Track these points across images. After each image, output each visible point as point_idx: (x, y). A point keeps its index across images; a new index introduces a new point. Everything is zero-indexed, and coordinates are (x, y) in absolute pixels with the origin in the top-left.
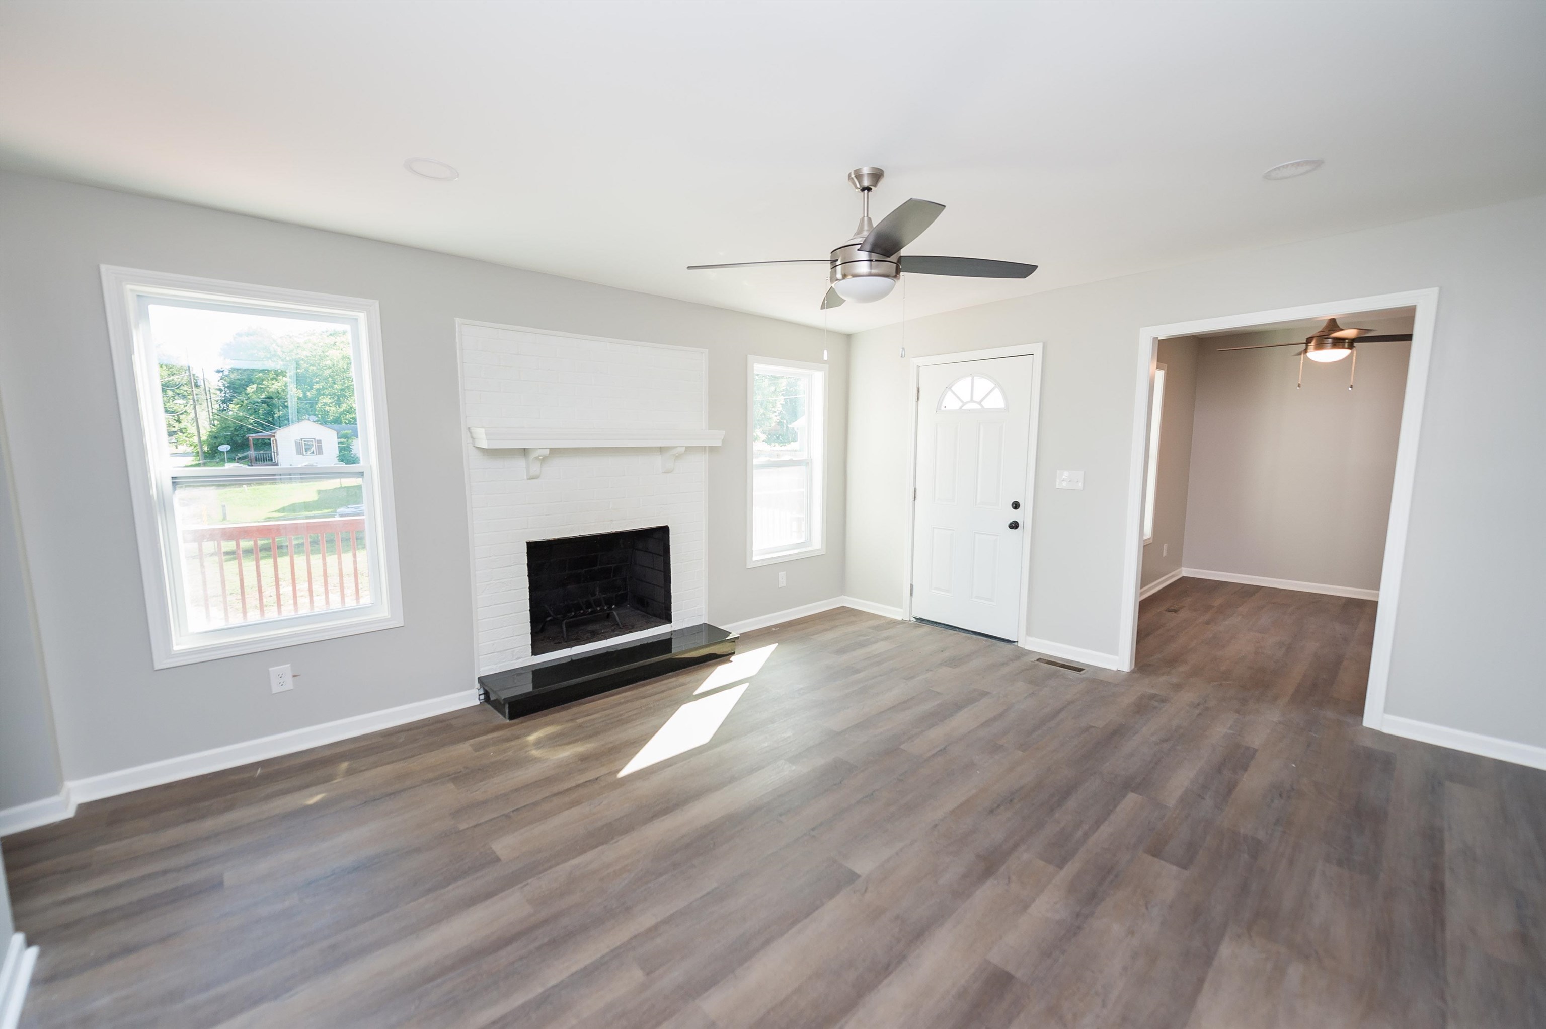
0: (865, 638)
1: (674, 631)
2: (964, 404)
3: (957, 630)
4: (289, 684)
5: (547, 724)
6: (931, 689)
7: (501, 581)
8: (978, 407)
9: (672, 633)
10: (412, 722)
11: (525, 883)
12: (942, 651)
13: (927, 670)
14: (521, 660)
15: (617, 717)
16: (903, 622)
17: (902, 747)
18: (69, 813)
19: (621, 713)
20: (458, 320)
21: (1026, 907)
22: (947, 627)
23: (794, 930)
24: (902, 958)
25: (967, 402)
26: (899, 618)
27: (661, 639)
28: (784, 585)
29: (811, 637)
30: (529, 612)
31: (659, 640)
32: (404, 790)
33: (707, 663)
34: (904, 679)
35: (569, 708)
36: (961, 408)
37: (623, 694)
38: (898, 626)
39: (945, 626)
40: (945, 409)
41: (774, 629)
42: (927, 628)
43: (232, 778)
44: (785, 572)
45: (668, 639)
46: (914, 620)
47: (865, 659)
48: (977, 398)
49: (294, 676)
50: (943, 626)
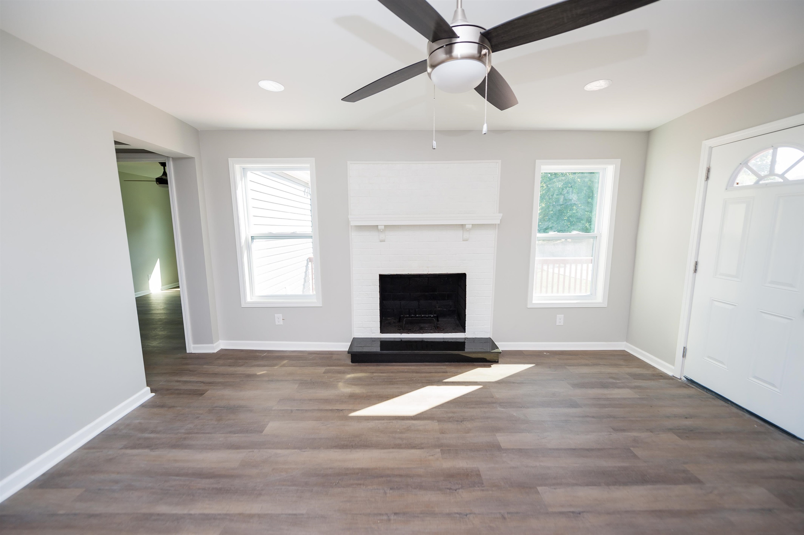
0: (614, 381)
1: (467, 338)
2: (761, 178)
3: (729, 403)
4: (281, 323)
5: (362, 371)
6: (632, 449)
7: (365, 292)
8: (781, 180)
9: (465, 339)
10: (323, 351)
11: (251, 450)
12: (686, 418)
13: (647, 430)
14: (374, 334)
15: (392, 379)
16: (672, 378)
17: (539, 489)
18: (215, 351)
19: (397, 377)
20: (349, 162)
22: (718, 396)
25: (766, 176)
26: (670, 374)
27: (457, 341)
28: (562, 324)
29: (567, 367)
30: (379, 310)
31: (456, 341)
32: (282, 381)
33: (475, 363)
34: (613, 429)
35: (379, 366)
36: (757, 182)
37: (410, 367)
38: (661, 381)
39: (716, 395)
40: (738, 185)
41: (545, 353)
42: (693, 391)
43: (258, 354)
44: (563, 315)
45: (463, 342)
46: (685, 379)
47: (594, 398)
48: (779, 169)
49: (283, 319)
50: (714, 394)
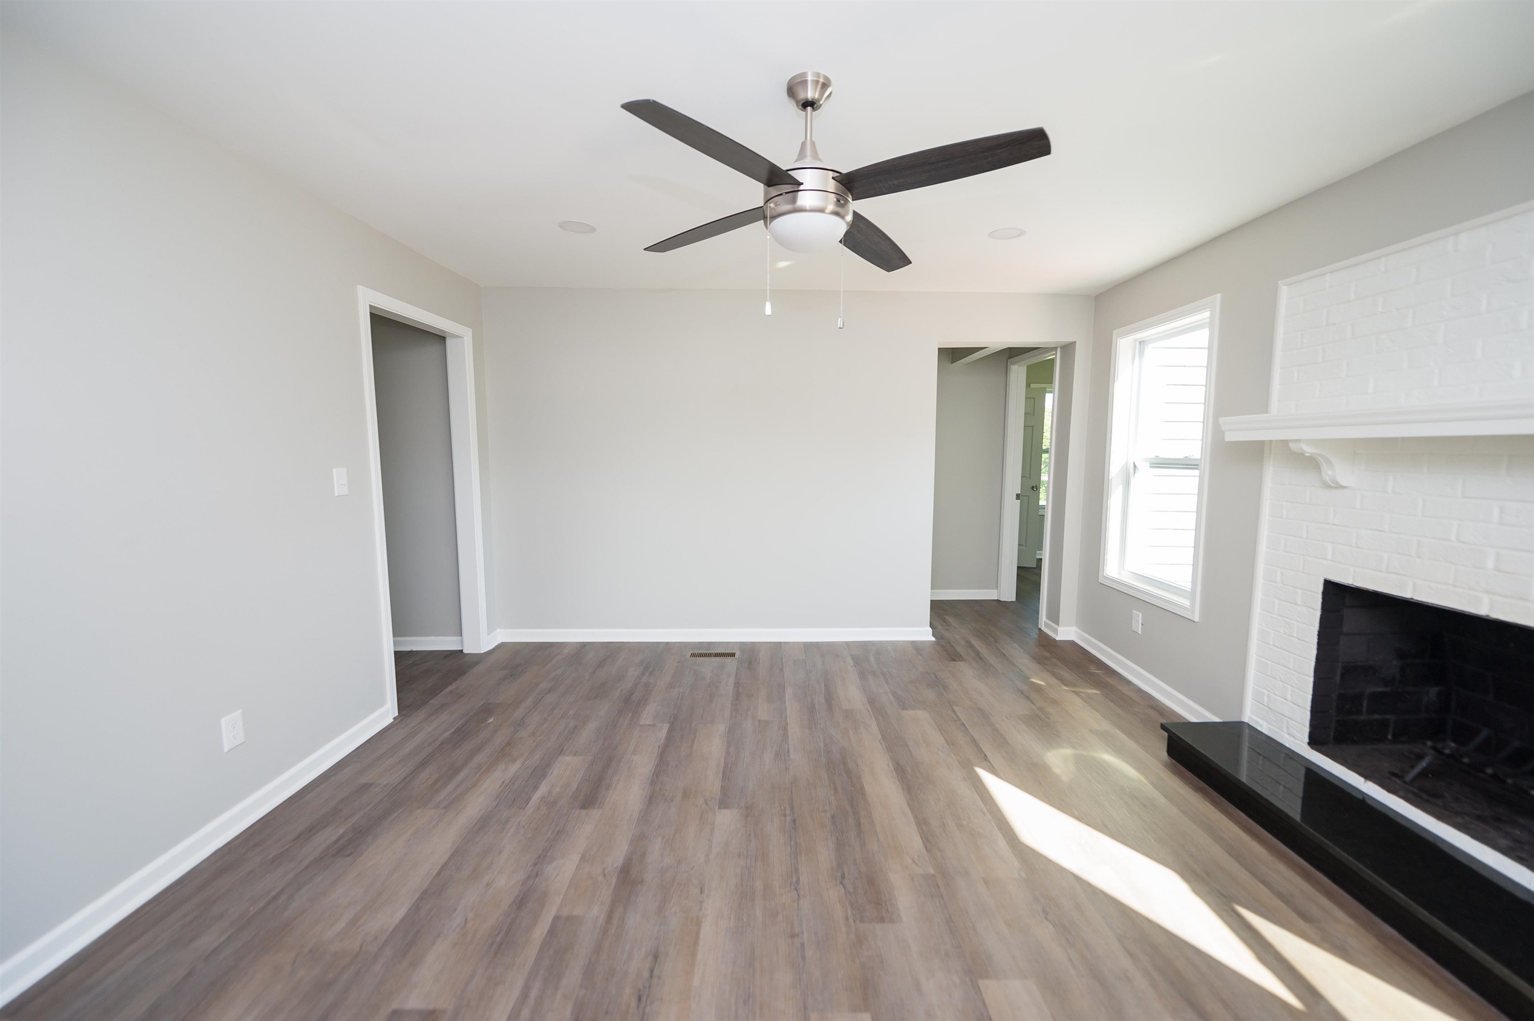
21: (583, 858)
23: (722, 764)
24: (653, 783)
